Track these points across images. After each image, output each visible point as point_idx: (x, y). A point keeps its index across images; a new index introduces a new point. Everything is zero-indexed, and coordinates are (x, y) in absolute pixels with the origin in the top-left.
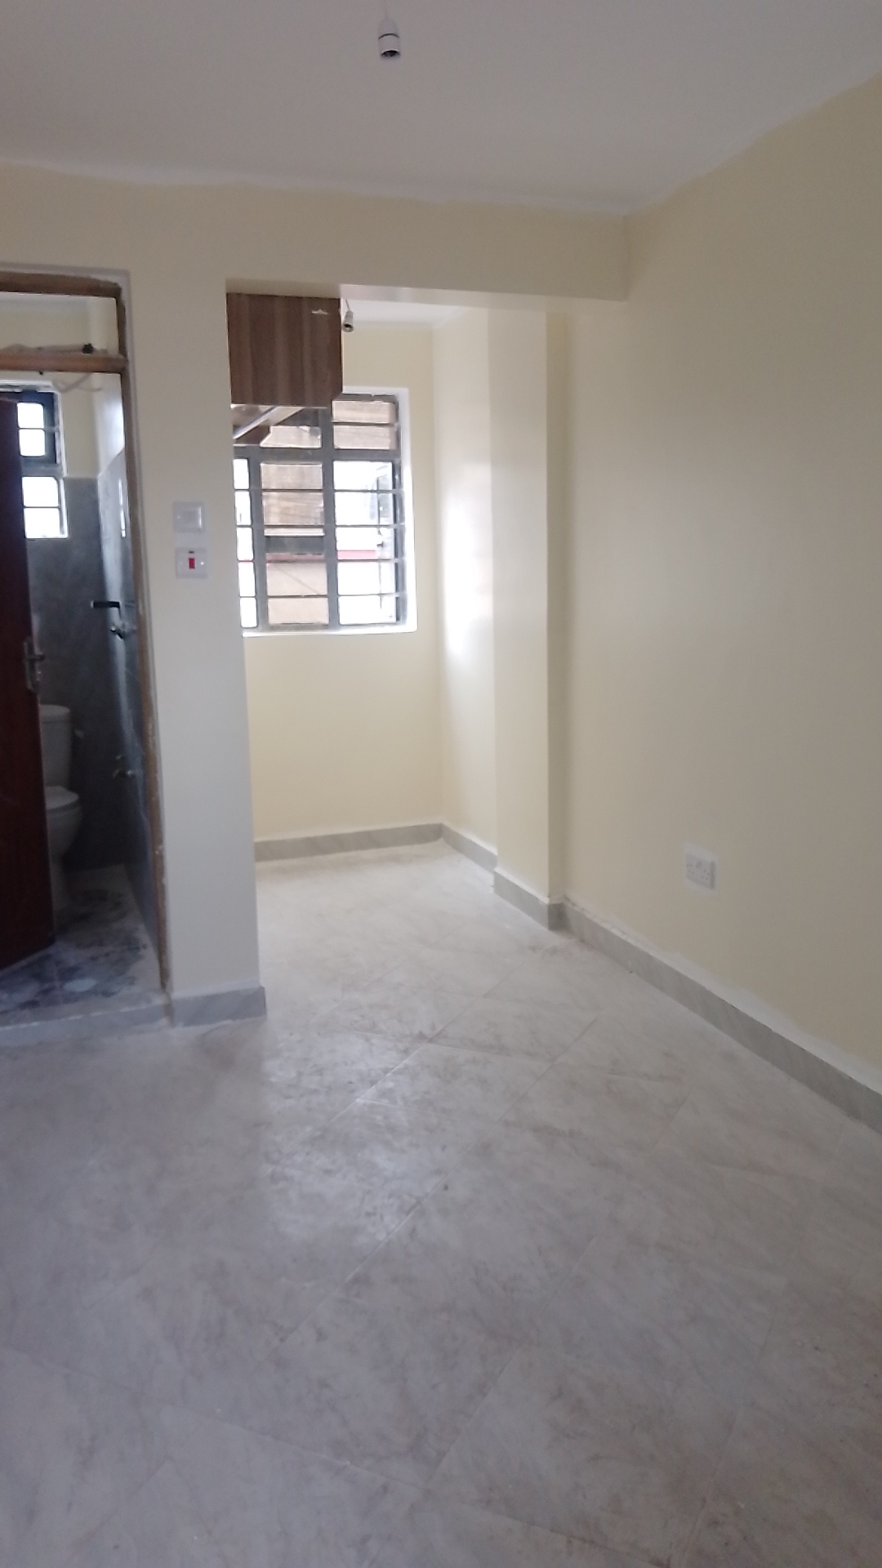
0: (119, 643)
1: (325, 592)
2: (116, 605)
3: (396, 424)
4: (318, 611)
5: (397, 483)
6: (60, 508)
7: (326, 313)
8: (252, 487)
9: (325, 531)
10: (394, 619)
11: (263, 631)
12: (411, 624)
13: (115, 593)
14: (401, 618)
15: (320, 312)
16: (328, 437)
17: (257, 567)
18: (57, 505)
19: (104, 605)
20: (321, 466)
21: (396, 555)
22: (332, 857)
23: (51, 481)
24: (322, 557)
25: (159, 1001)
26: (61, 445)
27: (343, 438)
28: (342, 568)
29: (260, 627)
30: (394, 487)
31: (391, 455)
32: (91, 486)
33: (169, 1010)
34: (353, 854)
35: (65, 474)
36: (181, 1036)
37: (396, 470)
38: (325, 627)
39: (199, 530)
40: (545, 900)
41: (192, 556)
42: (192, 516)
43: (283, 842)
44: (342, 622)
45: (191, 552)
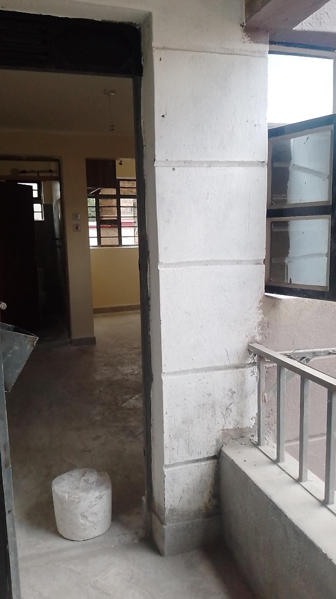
0: (58, 250)
1: (117, 236)
2: (58, 239)
4: (116, 242)
6: (42, 212)
8: (96, 206)
9: (118, 218)
13: (57, 236)
16: (118, 191)
17: (98, 229)
18: (41, 211)
19: (54, 239)
20: (116, 200)
22: (119, 313)
23: (40, 205)
24: (116, 226)
25: (68, 340)
26: (43, 195)
27: (123, 192)
28: (123, 229)
29: (99, 246)
32: (51, 206)
33: (71, 343)
34: (125, 312)
35: (44, 203)
36: (73, 348)
38: (117, 246)
39: (79, 220)
41: (77, 226)
42: (77, 216)
43: (105, 308)
44: (123, 244)
45: (77, 225)
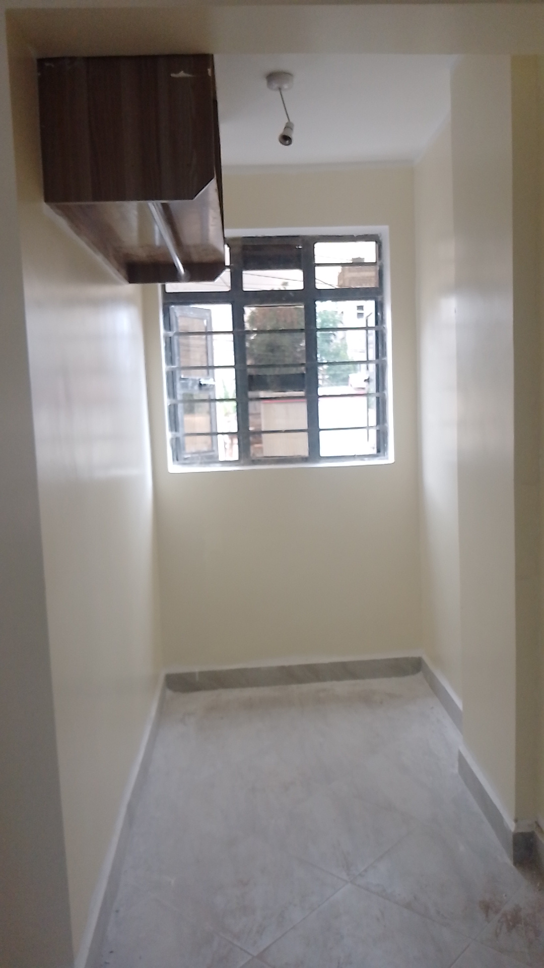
1: (305, 427)
3: (379, 263)
4: (299, 445)
5: (380, 320)
7: (188, 75)
8: (236, 330)
9: (307, 369)
10: (374, 452)
11: (243, 465)
12: (390, 457)
14: (382, 451)
15: (182, 74)
16: (309, 278)
17: (240, 405)
20: (302, 307)
21: (378, 390)
24: (302, 393)
27: (326, 279)
28: (323, 403)
29: (242, 461)
30: (377, 323)
31: (374, 294)
37: (379, 307)
38: (304, 460)
40: (512, 826)
43: (258, 670)
44: (322, 454)
